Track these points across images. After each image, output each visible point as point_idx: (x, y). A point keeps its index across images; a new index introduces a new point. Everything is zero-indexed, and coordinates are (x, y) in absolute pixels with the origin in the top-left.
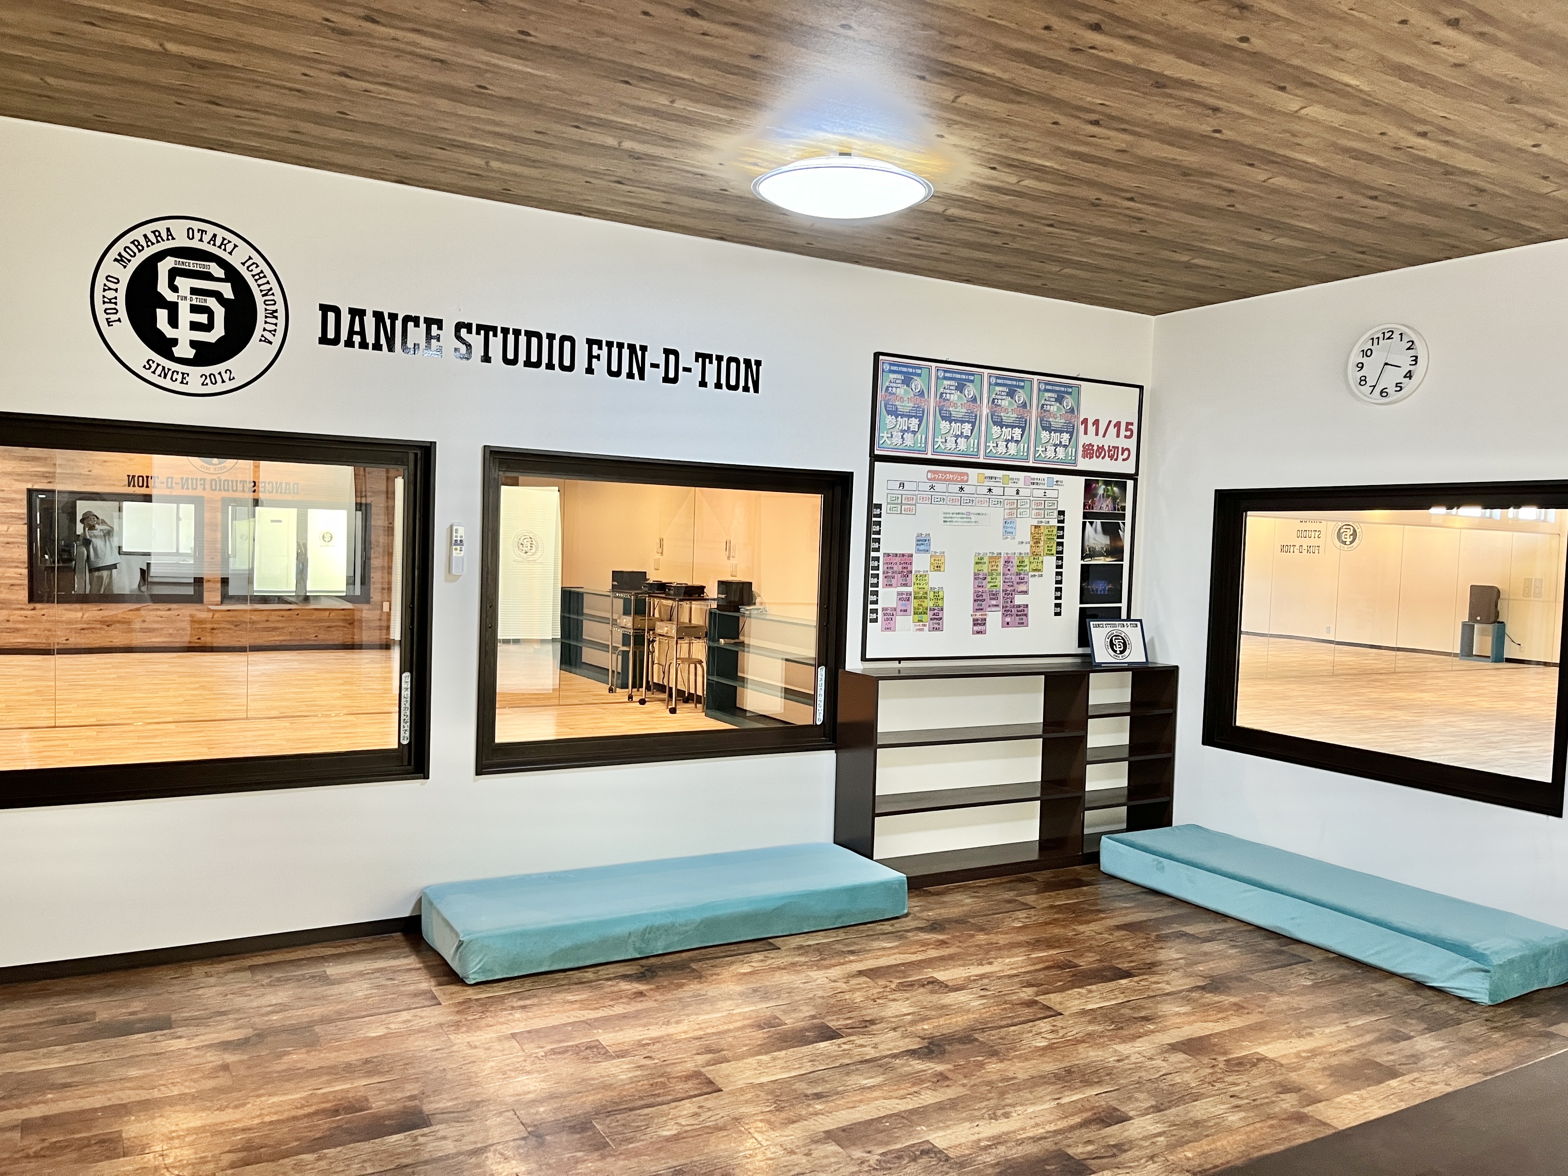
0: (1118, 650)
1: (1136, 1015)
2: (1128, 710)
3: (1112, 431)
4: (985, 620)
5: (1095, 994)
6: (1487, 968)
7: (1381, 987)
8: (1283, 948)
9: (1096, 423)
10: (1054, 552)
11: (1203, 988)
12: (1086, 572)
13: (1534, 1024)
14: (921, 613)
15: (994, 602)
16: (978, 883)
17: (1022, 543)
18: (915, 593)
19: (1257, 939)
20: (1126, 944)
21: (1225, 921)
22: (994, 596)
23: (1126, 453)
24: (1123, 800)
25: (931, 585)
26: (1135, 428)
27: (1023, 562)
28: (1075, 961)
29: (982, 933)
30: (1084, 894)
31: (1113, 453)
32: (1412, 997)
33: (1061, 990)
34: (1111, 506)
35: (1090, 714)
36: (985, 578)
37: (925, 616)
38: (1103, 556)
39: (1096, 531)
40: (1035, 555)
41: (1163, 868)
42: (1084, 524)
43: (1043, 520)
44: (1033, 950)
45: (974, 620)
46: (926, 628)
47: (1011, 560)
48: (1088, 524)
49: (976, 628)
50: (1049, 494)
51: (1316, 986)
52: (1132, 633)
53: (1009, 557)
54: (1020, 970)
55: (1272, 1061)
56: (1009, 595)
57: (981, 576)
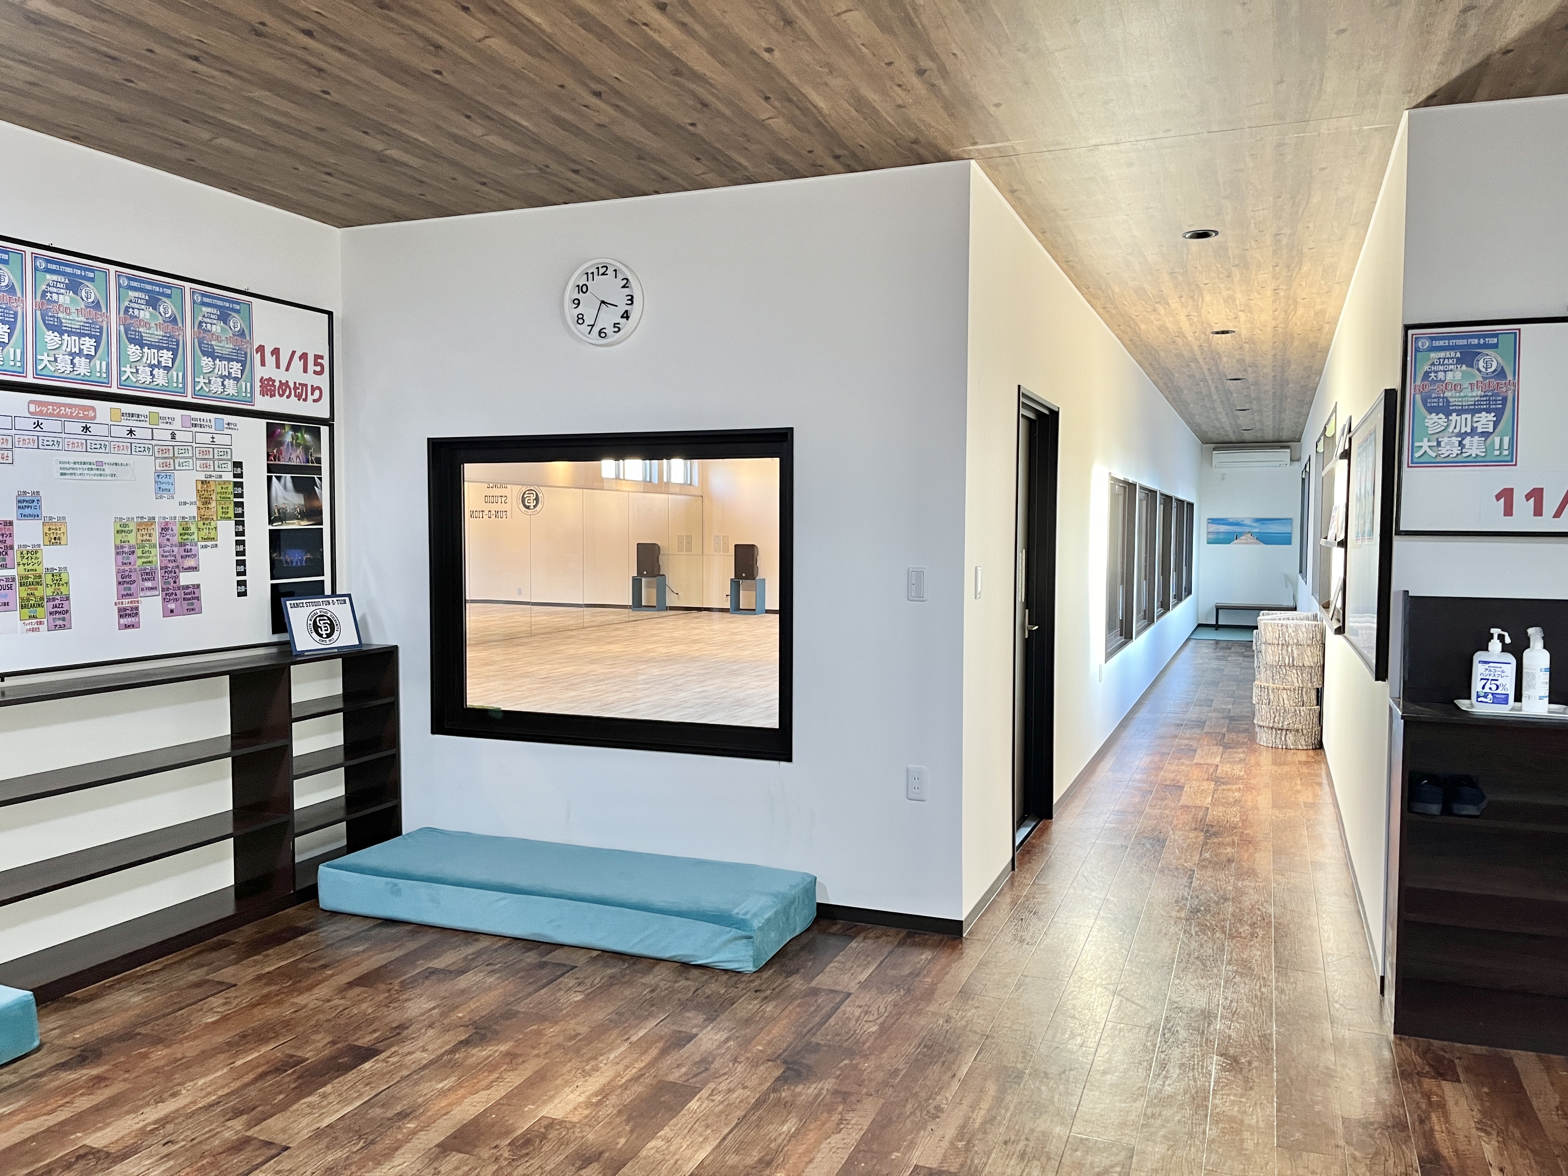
0: (324, 633)
1: (389, 1114)
2: (340, 705)
3: (297, 364)
4: (137, 608)
5: (331, 1098)
6: (750, 934)
7: (649, 979)
8: (544, 959)
9: (276, 352)
10: (231, 514)
11: (466, 1043)
12: (275, 538)
13: (797, 983)
14: (33, 606)
15: (149, 584)
16: (150, 967)
17: (185, 503)
18: (22, 577)
19: (514, 954)
20: (364, 1006)
21: (477, 940)
22: (148, 575)
23: (317, 392)
24: (342, 814)
25: (47, 564)
26: (326, 362)
27: (188, 529)
28: (299, 1054)
29: (160, 1047)
30: (302, 947)
31: (300, 392)
32: (683, 983)
33: (283, 1107)
34: (302, 457)
35: (294, 716)
36: (133, 552)
37: (39, 609)
38: (298, 519)
39: (285, 487)
40: (204, 519)
41: (399, 890)
42: (269, 479)
43: (213, 474)
44: (237, 1055)
45: (120, 610)
46: (44, 627)
47: (170, 526)
48: (274, 479)
49: (123, 621)
50: (219, 439)
51: (589, 998)
52: (340, 611)
53: (167, 523)
54: (220, 1093)
55: (561, 1122)
56: (171, 572)
57: (126, 550)
